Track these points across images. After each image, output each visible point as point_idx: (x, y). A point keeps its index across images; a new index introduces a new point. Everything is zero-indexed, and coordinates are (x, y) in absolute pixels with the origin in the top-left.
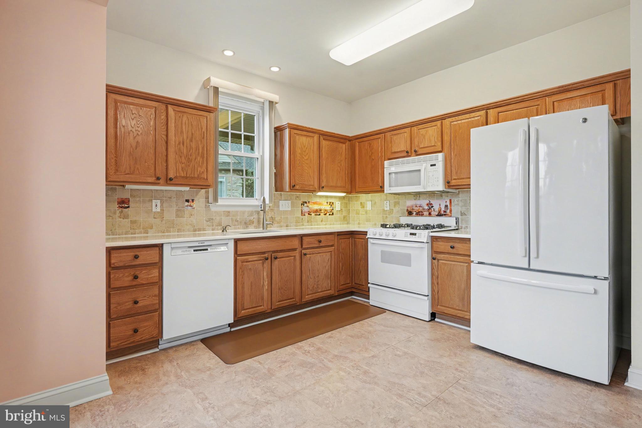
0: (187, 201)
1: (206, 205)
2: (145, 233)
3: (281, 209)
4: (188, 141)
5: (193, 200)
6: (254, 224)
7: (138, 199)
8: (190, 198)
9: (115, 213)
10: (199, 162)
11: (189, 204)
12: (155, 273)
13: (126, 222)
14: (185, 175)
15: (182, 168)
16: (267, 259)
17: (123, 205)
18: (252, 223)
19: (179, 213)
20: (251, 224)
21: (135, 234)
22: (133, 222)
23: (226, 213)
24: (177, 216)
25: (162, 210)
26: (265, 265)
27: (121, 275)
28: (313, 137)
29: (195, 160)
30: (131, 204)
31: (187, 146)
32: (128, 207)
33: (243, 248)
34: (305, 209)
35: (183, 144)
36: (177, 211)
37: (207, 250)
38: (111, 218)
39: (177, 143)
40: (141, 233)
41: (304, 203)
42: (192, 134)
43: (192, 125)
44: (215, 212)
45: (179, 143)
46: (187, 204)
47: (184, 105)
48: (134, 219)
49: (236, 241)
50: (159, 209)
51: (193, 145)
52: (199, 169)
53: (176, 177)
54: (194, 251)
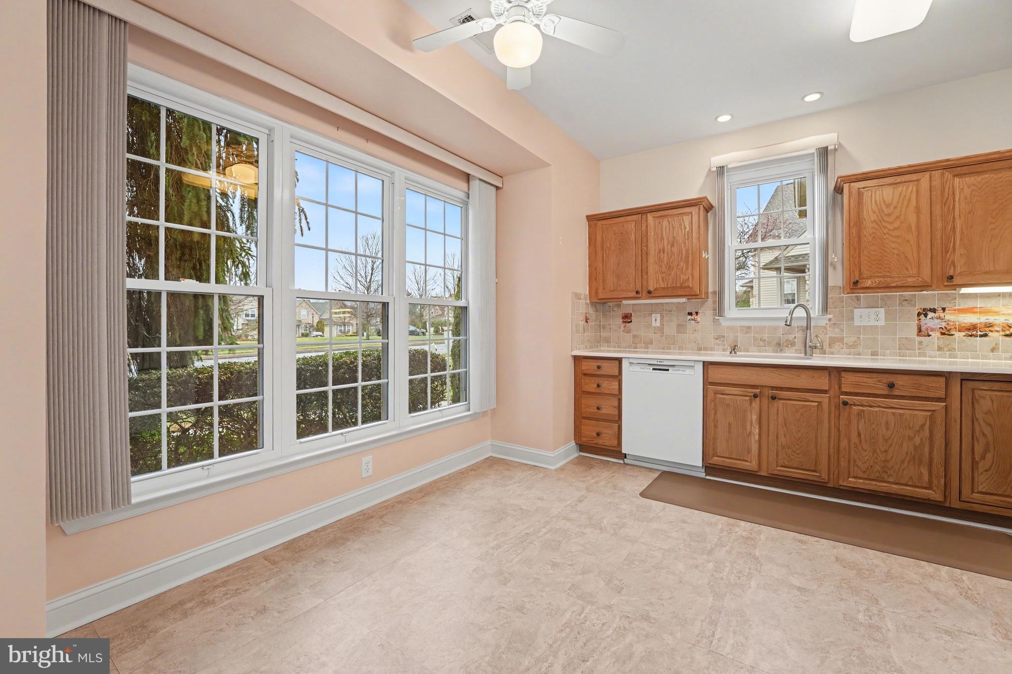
0: (690, 314)
1: (714, 319)
2: (645, 348)
3: (857, 322)
4: (669, 246)
5: (697, 313)
6: (795, 346)
7: (639, 314)
8: (693, 311)
9: (620, 328)
10: (683, 268)
11: (693, 317)
12: (615, 385)
13: (628, 337)
14: (666, 286)
15: (663, 279)
16: (755, 396)
17: (626, 320)
18: (791, 344)
19: (681, 328)
20: (790, 346)
21: (636, 348)
22: (635, 336)
23: (745, 329)
24: (679, 331)
25: (662, 325)
26: (754, 405)
27: (589, 381)
28: (918, 180)
29: (678, 266)
30: (633, 319)
31: (667, 253)
32: (631, 321)
33: (716, 375)
34: (930, 322)
35: (664, 252)
36: (679, 326)
37: (668, 370)
38: (616, 332)
39: (657, 251)
40: (642, 348)
41: (924, 313)
42: (674, 237)
43: (673, 228)
44: (728, 327)
45: (660, 251)
46: (690, 317)
47: (666, 207)
48: (636, 333)
49: (706, 365)
50: (658, 325)
51: (675, 250)
52: (682, 276)
53: (656, 289)
54: (653, 369)
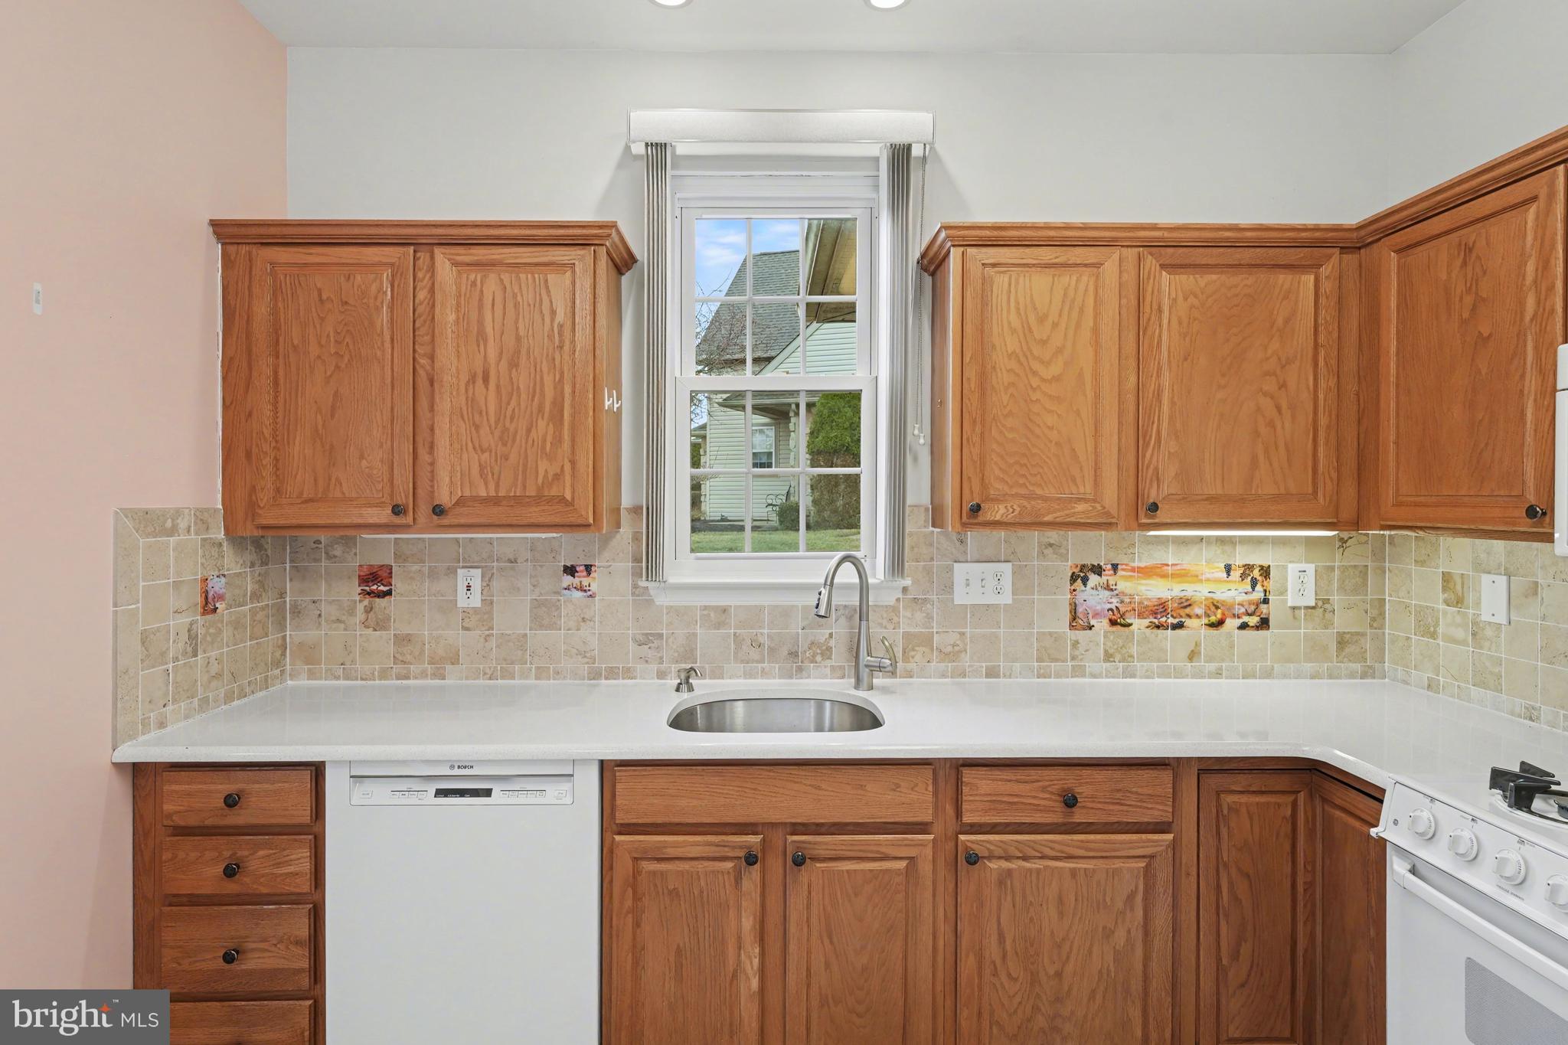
0: (570, 570)
1: (635, 586)
2: (434, 676)
3: (959, 597)
4: (504, 364)
5: (588, 569)
7: (416, 567)
8: (579, 562)
9: (352, 612)
10: (544, 441)
11: (576, 581)
12: (300, 860)
13: (381, 641)
14: (493, 493)
15: (482, 468)
17: (375, 587)
18: (822, 654)
19: (544, 614)
20: (818, 657)
21: (407, 678)
22: (403, 640)
23: (712, 615)
24: (538, 623)
25: (488, 602)
29: (529, 431)
30: (398, 584)
31: (498, 387)
32: (389, 593)
34: (1092, 595)
35: (486, 380)
36: (537, 604)
38: (342, 626)
39: (464, 377)
40: (423, 675)
41: (1082, 575)
42: (518, 339)
43: (516, 305)
44: (670, 608)
45: (473, 379)
46: (568, 580)
47: (488, 237)
48: (406, 630)
50: (476, 600)
51: (523, 381)
52: (543, 465)
53: (460, 502)
